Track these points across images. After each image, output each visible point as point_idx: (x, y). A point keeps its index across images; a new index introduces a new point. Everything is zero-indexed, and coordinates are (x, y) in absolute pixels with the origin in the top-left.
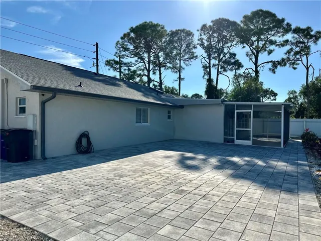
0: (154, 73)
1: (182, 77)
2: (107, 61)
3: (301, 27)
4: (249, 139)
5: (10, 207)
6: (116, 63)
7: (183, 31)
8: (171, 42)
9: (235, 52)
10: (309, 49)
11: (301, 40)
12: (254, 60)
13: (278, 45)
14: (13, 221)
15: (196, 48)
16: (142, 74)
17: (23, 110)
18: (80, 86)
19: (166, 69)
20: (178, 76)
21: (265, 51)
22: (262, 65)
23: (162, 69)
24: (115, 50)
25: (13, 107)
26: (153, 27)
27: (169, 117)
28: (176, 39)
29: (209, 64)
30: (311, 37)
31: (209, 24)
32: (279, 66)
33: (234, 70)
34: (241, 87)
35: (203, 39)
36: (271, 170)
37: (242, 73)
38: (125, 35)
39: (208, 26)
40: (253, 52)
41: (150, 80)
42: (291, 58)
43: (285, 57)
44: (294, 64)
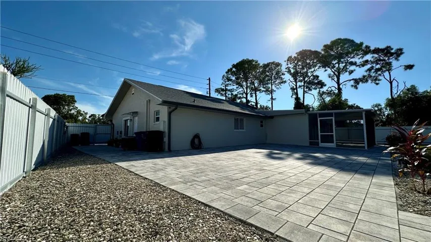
0: (252, 96)
1: (274, 98)
2: (216, 89)
3: (380, 48)
4: (333, 142)
5: (142, 170)
6: (223, 90)
7: (273, 63)
8: (264, 72)
9: (318, 75)
10: (391, 64)
11: (382, 58)
12: (336, 79)
13: (359, 65)
14: (141, 176)
15: (284, 74)
16: (242, 96)
17: (158, 119)
18: (194, 102)
19: (260, 92)
20: (270, 97)
21: (346, 71)
22: (344, 83)
23: (258, 93)
24: (222, 81)
25: (152, 118)
26: (249, 62)
27: (262, 126)
28: (267, 69)
29: (296, 86)
30: (392, 54)
31: (294, 55)
32: (361, 83)
33: (318, 89)
34: (325, 103)
35: (290, 68)
36: (349, 161)
37: (325, 91)
38: (228, 70)
39: (293, 57)
40: (334, 73)
41: (248, 101)
42: (373, 74)
43: (366, 74)
44: (376, 80)
